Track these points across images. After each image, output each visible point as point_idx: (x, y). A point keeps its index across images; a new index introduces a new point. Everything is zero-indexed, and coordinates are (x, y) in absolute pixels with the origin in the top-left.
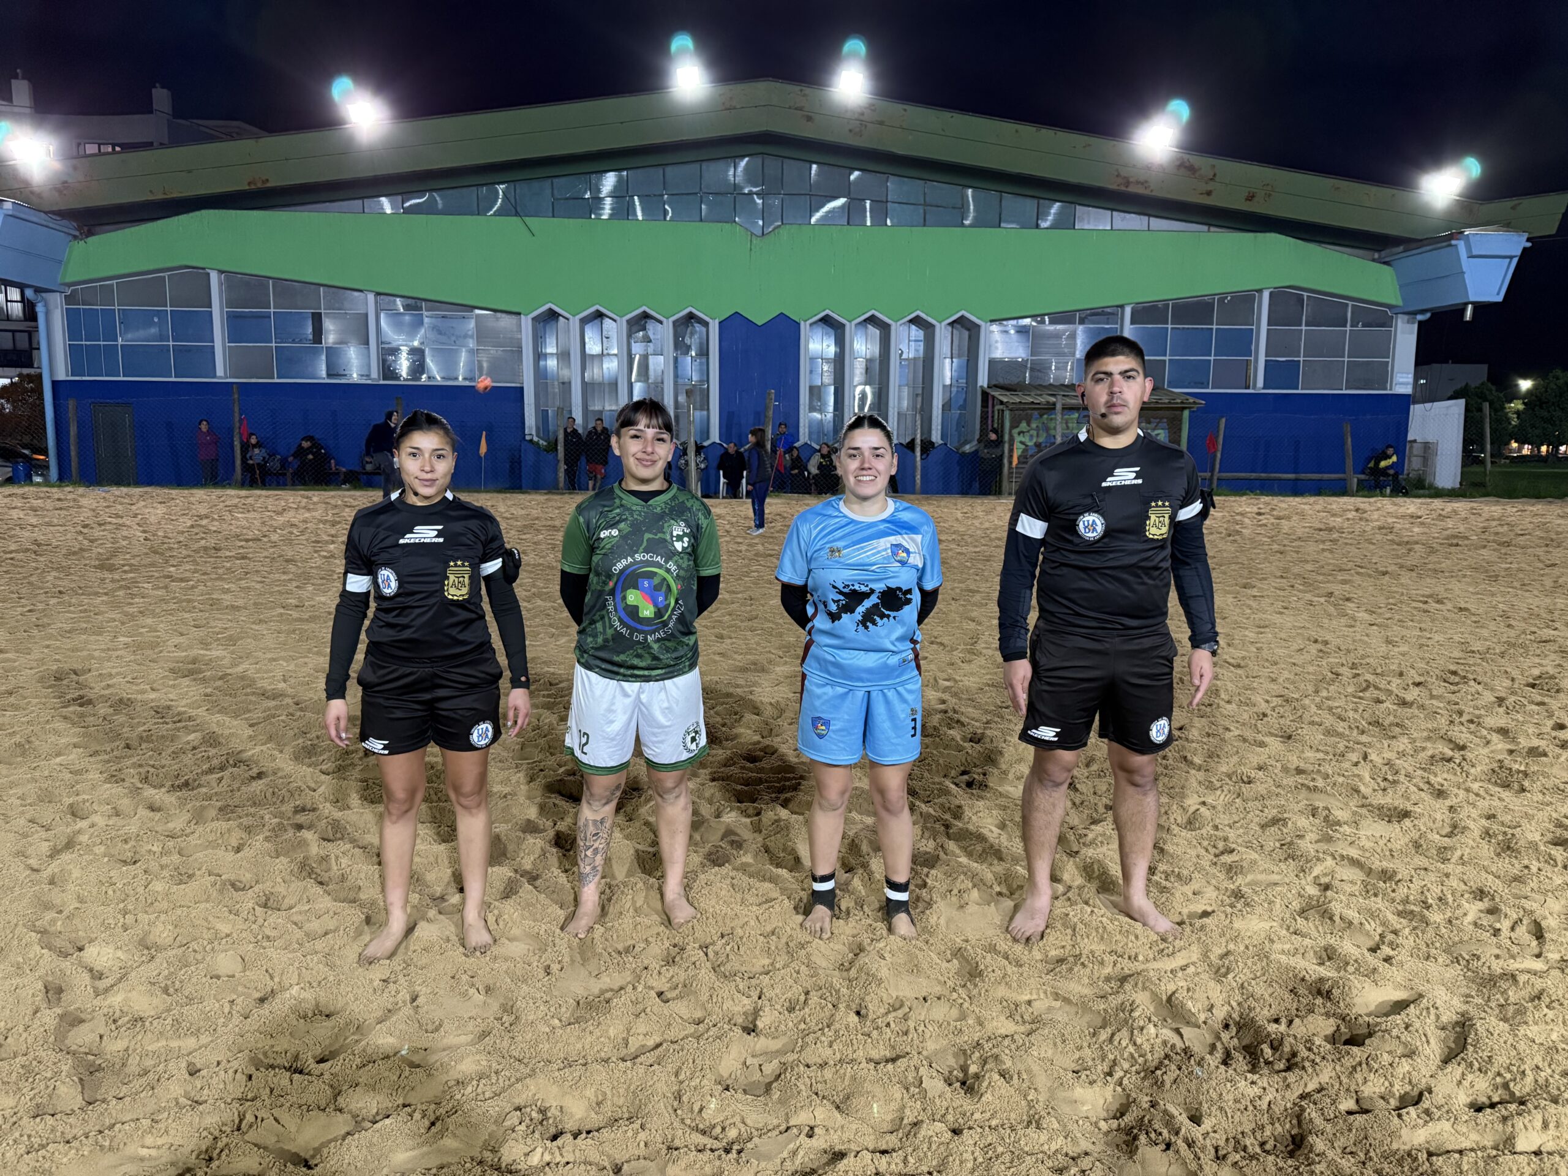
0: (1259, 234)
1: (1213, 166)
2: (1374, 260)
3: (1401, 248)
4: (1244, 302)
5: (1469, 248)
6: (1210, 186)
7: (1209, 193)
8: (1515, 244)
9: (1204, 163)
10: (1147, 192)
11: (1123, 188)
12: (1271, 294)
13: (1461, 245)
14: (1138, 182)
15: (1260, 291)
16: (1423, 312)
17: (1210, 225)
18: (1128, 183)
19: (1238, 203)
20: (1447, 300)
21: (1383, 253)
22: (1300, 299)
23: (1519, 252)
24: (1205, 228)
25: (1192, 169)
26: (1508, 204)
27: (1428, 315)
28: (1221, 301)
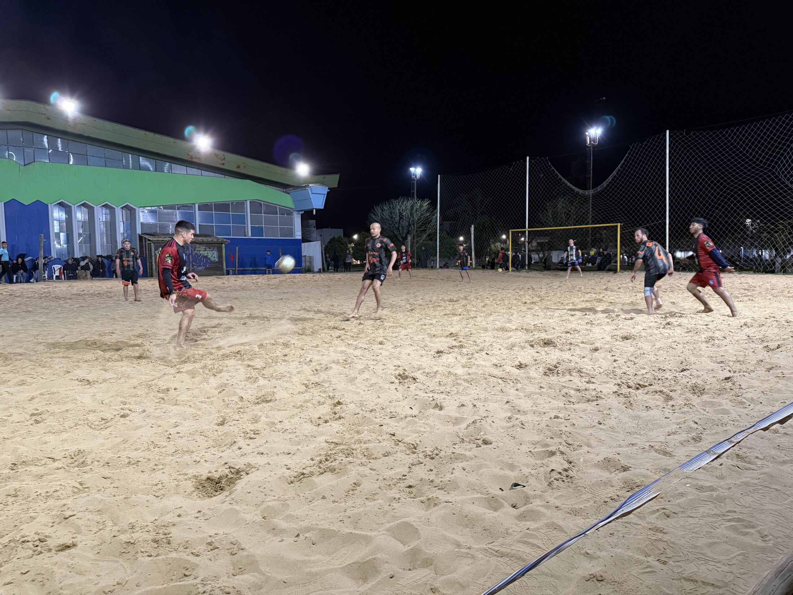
0: (244, 180)
1: (224, 155)
2: (284, 192)
3: (292, 189)
4: (240, 205)
5: (311, 191)
6: (223, 162)
7: (223, 164)
8: (325, 190)
9: (221, 153)
10: (200, 162)
11: (190, 160)
12: (250, 202)
13: (309, 189)
14: (196, 158)
15: (246, 201)
16: (301, 211)
17: (225, 175)
18: (192, 158)
19: (234, 169)
20: (308, 208)
21: (287, 190)
22: (261, 204)
23: (326, 193)
24: (223, 176)
25: (216, 155)
26: (321, 177)
27: (303, 212)
28: (232, 203)
